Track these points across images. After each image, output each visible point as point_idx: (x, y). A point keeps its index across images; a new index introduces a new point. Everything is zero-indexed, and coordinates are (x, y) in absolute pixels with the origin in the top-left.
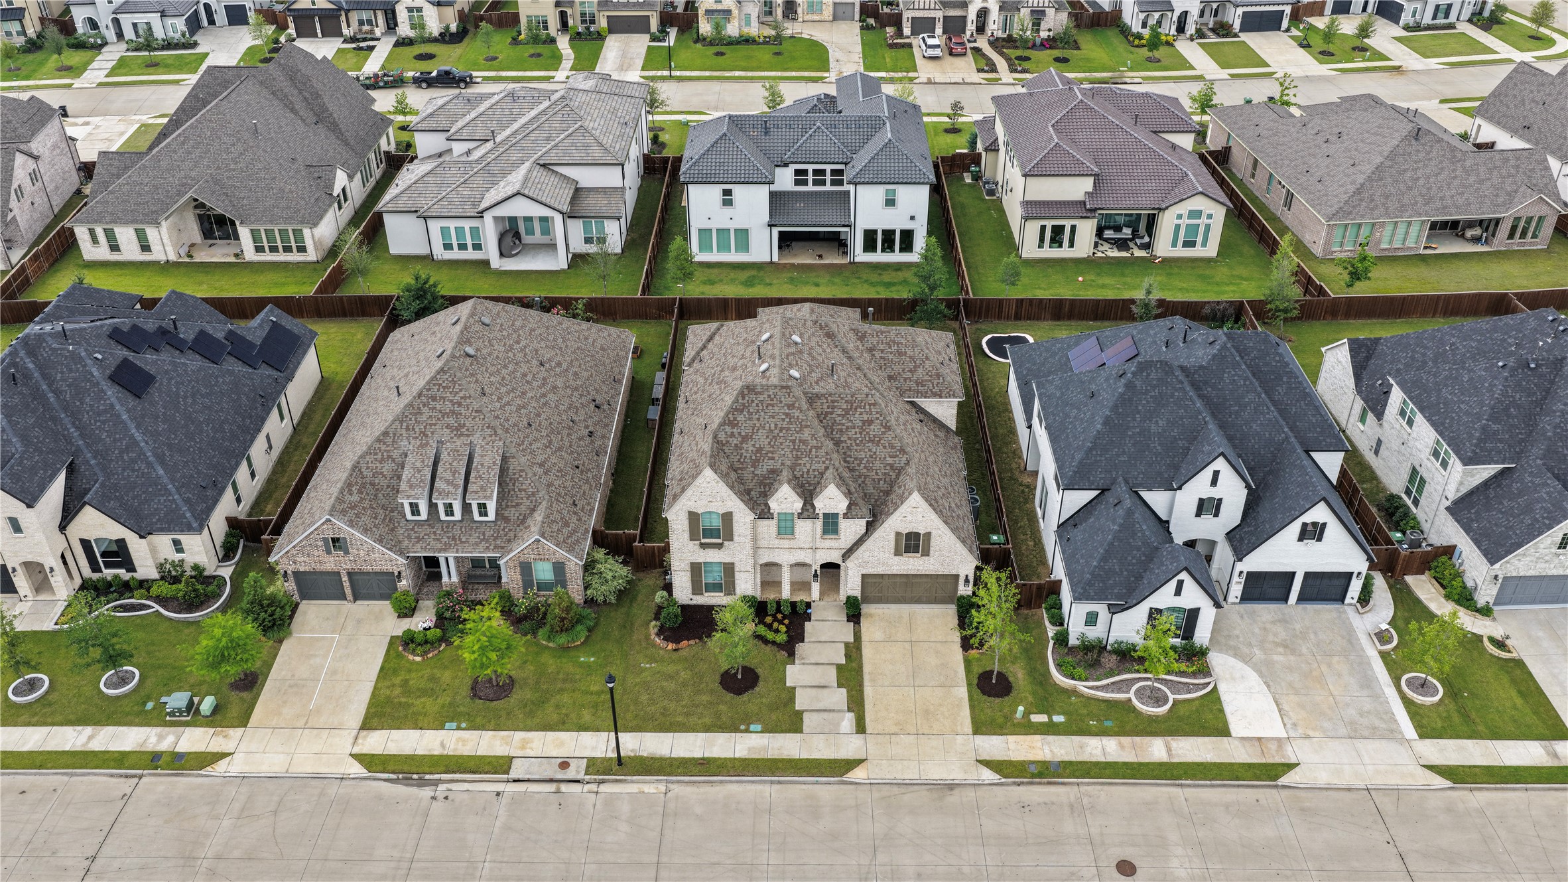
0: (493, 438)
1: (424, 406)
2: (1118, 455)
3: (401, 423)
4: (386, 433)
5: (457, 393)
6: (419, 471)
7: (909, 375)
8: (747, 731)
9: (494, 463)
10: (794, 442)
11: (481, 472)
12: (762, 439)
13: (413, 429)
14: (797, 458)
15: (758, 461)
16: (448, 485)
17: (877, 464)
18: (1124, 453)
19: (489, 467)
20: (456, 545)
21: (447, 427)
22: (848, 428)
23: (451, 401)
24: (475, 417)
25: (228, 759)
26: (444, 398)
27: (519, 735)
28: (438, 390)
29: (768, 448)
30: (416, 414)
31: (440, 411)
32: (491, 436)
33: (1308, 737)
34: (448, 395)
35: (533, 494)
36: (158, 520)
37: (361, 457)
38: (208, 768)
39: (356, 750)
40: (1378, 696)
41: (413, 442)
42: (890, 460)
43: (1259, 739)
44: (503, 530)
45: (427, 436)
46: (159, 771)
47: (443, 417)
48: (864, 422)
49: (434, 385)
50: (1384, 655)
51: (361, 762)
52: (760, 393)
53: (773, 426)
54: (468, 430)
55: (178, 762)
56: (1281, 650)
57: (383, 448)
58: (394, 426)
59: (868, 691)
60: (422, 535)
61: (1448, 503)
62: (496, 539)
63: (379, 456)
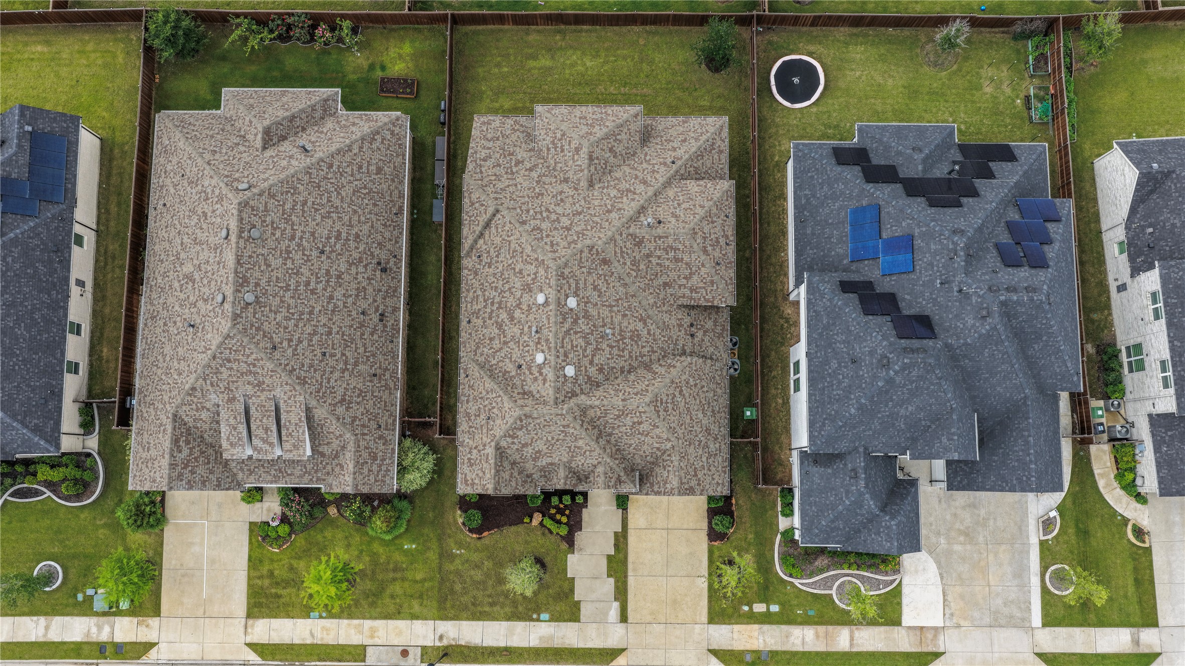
0: (293, 392)
1: (221, 366)
2: (864, 431)
3: (205, 380)
4: (193, 389)
5: (248, 356)
6: (235, 429)
7: (684, 281)
8: (538, 620)
9: (300, 419)
10: (570, 447)
11: (290, 430)
12: (540, 445)
13: (218, 386)
14: (573, 457)
15: (538, 457)
16: (264, 443)
17: (645, 447)
18: (870, 429)
19: (296, 424)
20: (284, 477)
21: (248, 384)
23: (246, 362)
24: (272, 376)
25: (156, 648)
26: (238, 360)
27: (368, 623)
28: (230, 353)
29: (546, 451)
30: (216, 373)
31: (238, 371)
32: (291, 391)
33: (959, 626)
34: (241, 357)
35: (341, 436)
37: (177, 407)
38: (144, 657)
39: (249, 640)
40: (1024, 587)
41: (221, 396)
42: (657, 445)
43: (922, 628)
44: (321, 463)
45: (232, 391)
46: (108, 661)
47: (242, 375)
49: (225, 349)
50: (1042, 543)
51: (255, 651)
53: (550, 438)
54: (268, 386)
55: (120, 650)
56: (962, 539)
57: (195, 400)
58: (198, 383)
59: (631, 581)
60: (252, 468)
62: (316, 471)
63: (194, 406)
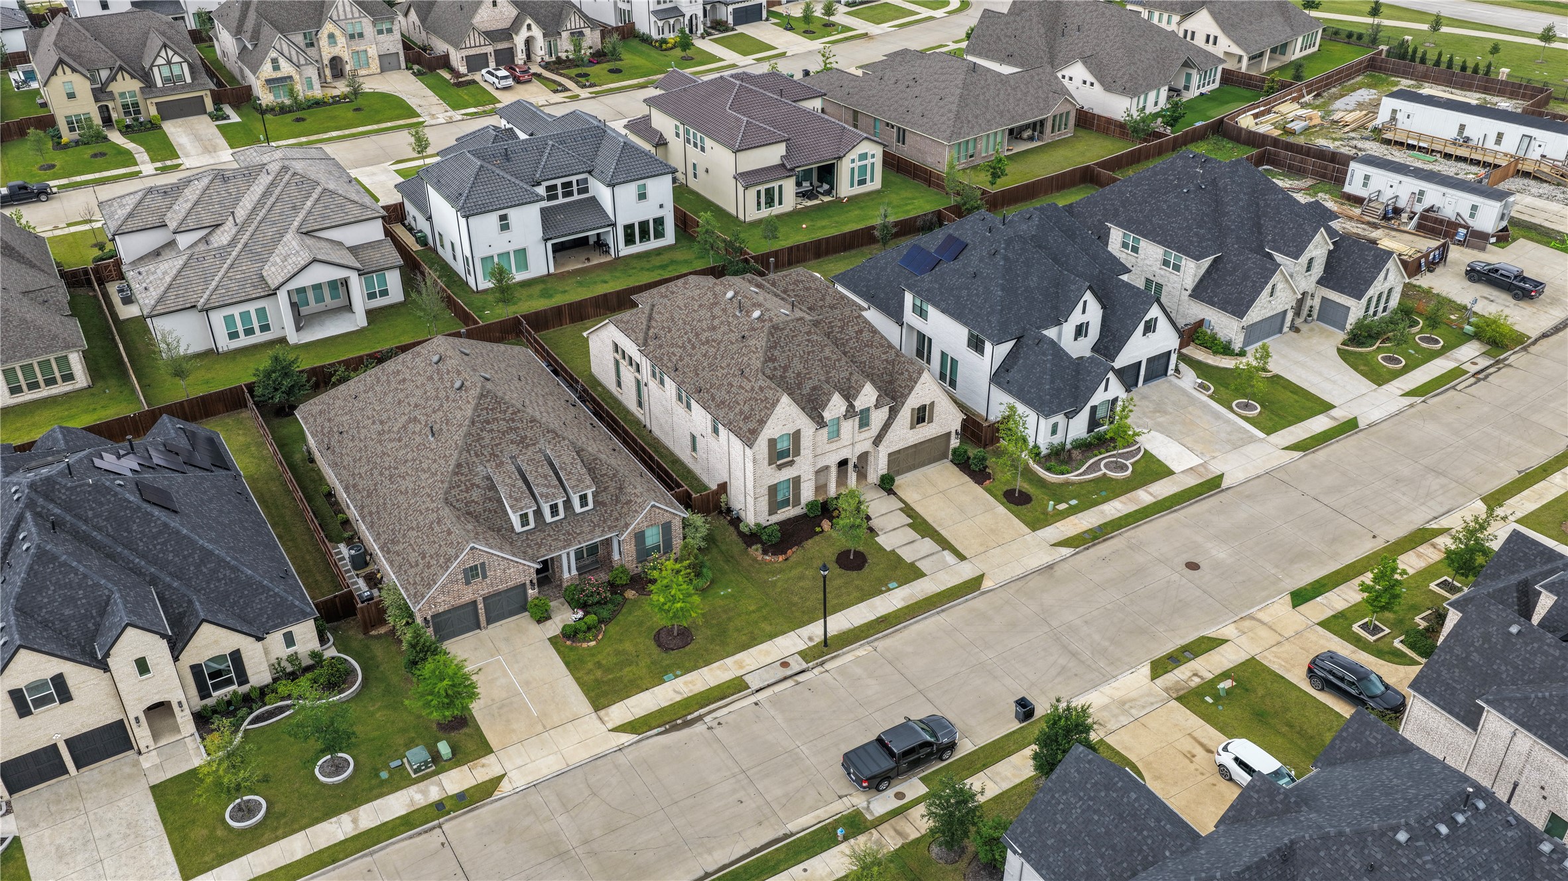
0: (557, 439)
1: (482, 431)
2: (1019, 310)
3: (468, 451)
4: (459, 465)
5: (505, 412)
6: (514, 486)
7: (821, 303)
8: (889, 590)
9: (573, 458)
10: (820, 360)
11: (569, 470)
12: (797, 366)
13: (483, 454)
14: (828, 373)
15: (801, 383)
16: (548, 488)
18: (1022, 307)
19: (572, 463)
20: (574, 538)
21: (512, 443)
22: (847, 340)
23: (504, 419)
24: (532, 427)
25: (506, 779)
26: (496, 419)
27: (729, 661)
28: (488, 414)
29: (805, 371)
30: (478, 440)
31: (499, 431)
32: (554, 439)
33: (1214, 458)
34: (499, 415)
35: (614, 475)
36: (268, 618)
37: (446, 493)
38: (496, 793)
39: (610, 726)
40: (1228, 421)
41: (488, 465)
42: (884, 357)
43: (1191, 468)
44: (606, 512)
45: (497, 456)
46: (453, 814)
47: (503, 434)
48: (856, 333)
49: (482, 410)
50: (1210, 397)
51: (624, 731)
52: (783, 329)
53: (801, 352)
54: (531, 439)
55: (465, 800)
56: (1158, 414)
57: (463, 479)
58: (463, 457)
59: (943, 533)
60: (539, 541)
61: (1189, 292)
62: (605, 522)
63: (463, 487)
